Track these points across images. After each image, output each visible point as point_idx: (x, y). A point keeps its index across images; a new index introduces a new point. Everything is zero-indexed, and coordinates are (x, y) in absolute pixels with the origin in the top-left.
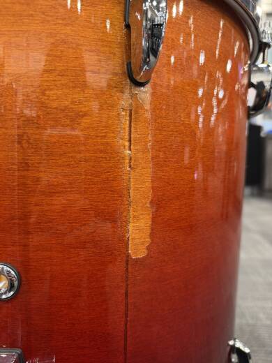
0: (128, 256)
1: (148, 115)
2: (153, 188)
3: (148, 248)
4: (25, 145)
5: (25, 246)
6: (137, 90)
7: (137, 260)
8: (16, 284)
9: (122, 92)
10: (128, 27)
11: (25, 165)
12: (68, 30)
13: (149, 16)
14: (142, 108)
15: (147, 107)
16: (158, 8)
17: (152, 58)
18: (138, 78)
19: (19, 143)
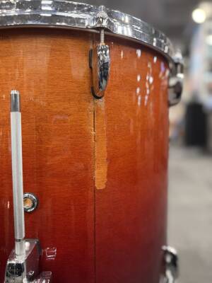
0: (95, 188)
1: (104, 113)
2: (107, 151)
3: (106, 184)
4: (40, 131)
5: (40, 183)
6: (96, 101)
7: (100, 191)
8: (36, 203)
9: (90, 102)
10: (91, 68)
11: (40, 141)
12: (60, 72)
13: (101, 59)
14: (100, 110)
15: (103, 109)
16: (106, 54)
17: (104, 81)
18: (97, 95)
19: (37, 130)
